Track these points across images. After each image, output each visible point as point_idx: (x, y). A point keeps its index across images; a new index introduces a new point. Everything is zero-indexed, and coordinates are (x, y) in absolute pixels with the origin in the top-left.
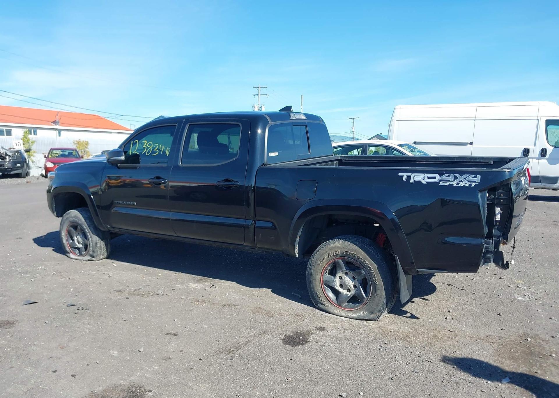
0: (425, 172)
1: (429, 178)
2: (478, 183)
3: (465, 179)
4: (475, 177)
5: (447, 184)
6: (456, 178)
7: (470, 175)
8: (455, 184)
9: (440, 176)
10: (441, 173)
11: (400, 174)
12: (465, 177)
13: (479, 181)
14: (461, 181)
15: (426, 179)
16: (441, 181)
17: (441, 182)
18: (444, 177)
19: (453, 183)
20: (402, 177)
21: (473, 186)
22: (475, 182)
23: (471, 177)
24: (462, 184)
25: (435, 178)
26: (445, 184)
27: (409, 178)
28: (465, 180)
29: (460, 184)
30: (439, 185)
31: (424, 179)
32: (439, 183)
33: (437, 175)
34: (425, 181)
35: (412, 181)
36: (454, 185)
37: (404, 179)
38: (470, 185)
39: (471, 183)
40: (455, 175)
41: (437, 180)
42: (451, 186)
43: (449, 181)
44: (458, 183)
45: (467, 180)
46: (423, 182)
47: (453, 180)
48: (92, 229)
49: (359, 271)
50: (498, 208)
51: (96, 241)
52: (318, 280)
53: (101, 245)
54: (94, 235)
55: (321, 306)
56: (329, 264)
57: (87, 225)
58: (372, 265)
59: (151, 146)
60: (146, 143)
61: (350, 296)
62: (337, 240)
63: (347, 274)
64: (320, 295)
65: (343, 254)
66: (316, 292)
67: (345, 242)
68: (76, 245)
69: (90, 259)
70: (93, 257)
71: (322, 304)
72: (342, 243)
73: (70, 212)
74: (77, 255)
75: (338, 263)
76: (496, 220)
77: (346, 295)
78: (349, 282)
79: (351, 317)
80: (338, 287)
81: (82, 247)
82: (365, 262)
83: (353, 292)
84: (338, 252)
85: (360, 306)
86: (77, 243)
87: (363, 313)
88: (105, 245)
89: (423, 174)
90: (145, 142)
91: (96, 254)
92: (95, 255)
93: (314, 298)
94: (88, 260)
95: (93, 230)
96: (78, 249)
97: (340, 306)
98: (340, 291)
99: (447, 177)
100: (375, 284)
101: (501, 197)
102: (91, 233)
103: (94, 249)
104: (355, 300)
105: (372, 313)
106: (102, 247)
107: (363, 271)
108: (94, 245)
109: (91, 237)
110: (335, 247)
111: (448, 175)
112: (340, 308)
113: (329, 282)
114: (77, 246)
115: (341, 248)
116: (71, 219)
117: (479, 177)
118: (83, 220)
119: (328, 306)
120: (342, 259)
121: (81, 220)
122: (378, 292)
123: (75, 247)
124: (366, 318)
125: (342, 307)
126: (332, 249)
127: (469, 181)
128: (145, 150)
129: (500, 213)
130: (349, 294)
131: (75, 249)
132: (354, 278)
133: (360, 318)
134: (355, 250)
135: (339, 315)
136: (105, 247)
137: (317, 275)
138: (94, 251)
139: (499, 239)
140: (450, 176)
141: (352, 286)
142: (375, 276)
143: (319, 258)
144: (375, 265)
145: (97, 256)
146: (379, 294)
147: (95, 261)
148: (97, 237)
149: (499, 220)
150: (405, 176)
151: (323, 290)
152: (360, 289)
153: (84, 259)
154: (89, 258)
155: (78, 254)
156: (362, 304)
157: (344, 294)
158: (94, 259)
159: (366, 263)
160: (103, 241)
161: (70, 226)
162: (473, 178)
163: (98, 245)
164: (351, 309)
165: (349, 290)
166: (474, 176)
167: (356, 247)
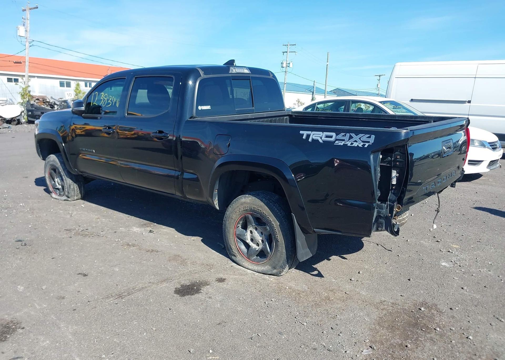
0: (323, 130)
1: (327, 137)
2: (371, 144)
3: (360, 139)
4: (370, 137)
5: (342, 143)
6: (351, 137)
7: (365, 134)
9: (337, 135)
10: (338, 132)
11: (301, 132)
12: (359, 137)
13: (373, 142)
14: (356, 141)
15: (324, 138)
16: (337, 140)
17: (337, 142)
18: (340, 137)
19: (347, 143)
20: (303, 135)
21: (366, 146)
22: (368, 142)
23: (365, 137)
24: (355, 144)
25: (331, 137)
26: (340, 144)
27: (308, 136)
29: (353, 144)
30: (335, 144)
31: (321, 138)
33: (334, 134)
34: (322, 140)
36: (348, 145)
37: (304, 137)
38: (364, 145)
39: (365, 143)
40: (351, 134)
41: (333, 139)
42: (345, 145)
43: (344, 140)
45: (361, 140)
46: (321, 141)
47: (348, 140)
48: (66, 172)
49: (265, 227)
50: (395, 171)
51: (70, 183)
52: (231, 233)
53: (74, 187)
54: (68, 178)
55: (233, 257)
56: (241, 219)
57: (62, 169)
58: (275, 221)
59: (106, 98)
60: (103, 95)
61: (258, 250)
62: (247, 195)
63: (256, 229)
64: (233, 247)
65: (251, 210)
66: (230, 243)
67: (254, 198)
68: (57, 186)
69: (66, 199)
70: (69, 197)
71: (235, 256)
72: (251, 199)
73: (50, 156)
74: (57, 194)
75: (248, 217)
76: (393, 183)
77: (255, 249)
78: (258, 237)
79: (256, 271)
80: (249, 241)
81: (61, 188)
82: (269, 218)
83: (261, 246)
84: (247, 207)
85: (265, 260)
86: (57, 185)
87: (266, 268)
88: (78, 187)
89: (321, 133)
91: (71, 195)
92: (70, 195)
93: (229, 250)
94: (65, 200)
95: (67, 174)
96: (58, 189)
97: (249, 259)
98: (250, 245)
99: (343, 136)
100: (277, 241)
101: (398, 160)
102: (65, 176)
103: (68, 190)
104: (262, 254)
105: (275, 268)
106: (75, 188)
107: (268, 228)
108: (68, 187)
109: (66, 180)
110: (244, 203)
111: (344, 134)
112: (249, 261)
113: (241, 235)
114: (57, 187)
115: (249, 203)
116: (51, 163)
117: (373, 137)
118: (59, 164)
119: (239, 258)
120: (251, 215)
121: (57, 164)
122: (280, 248)
123: (56, 188)
124: (269, 273)
125: (251, 260)
126: (242, 204)
127: (363, 142)
128: (102, 101)
129: (397, 176)
130: (257, 248)
131: (56, 190)
132: (262, 233)
133: (263, 272)
134: (261, 207)
135: (246, 267)
136: (78, 189)
137: (231, 228)
138: (68, 193)
139: (393, 204)
140: (345, 135)
141: (260, 241)
142: (277, 232)
143: (232, 212)
144: (277, 221)
145: (71, 197)
146: (280, 251)
147: (70, 201)
148: (70, 180)
149: (395, 183)
150: (305, 133)
151: (236, 243)
152: (266, 244)
153: (62, 199)
154: (66, 198)
155: (58, 194)
156: (266, 259)
157: (254, 248)
158: (69, 199)
159: (270, 219)
160: (77, 184)
161: (51, 169)
162: (367, 138)
163: (71, 187)
164: (257, 263)
165: (258, 245)
166: (368, 135)
167: (262, 204)
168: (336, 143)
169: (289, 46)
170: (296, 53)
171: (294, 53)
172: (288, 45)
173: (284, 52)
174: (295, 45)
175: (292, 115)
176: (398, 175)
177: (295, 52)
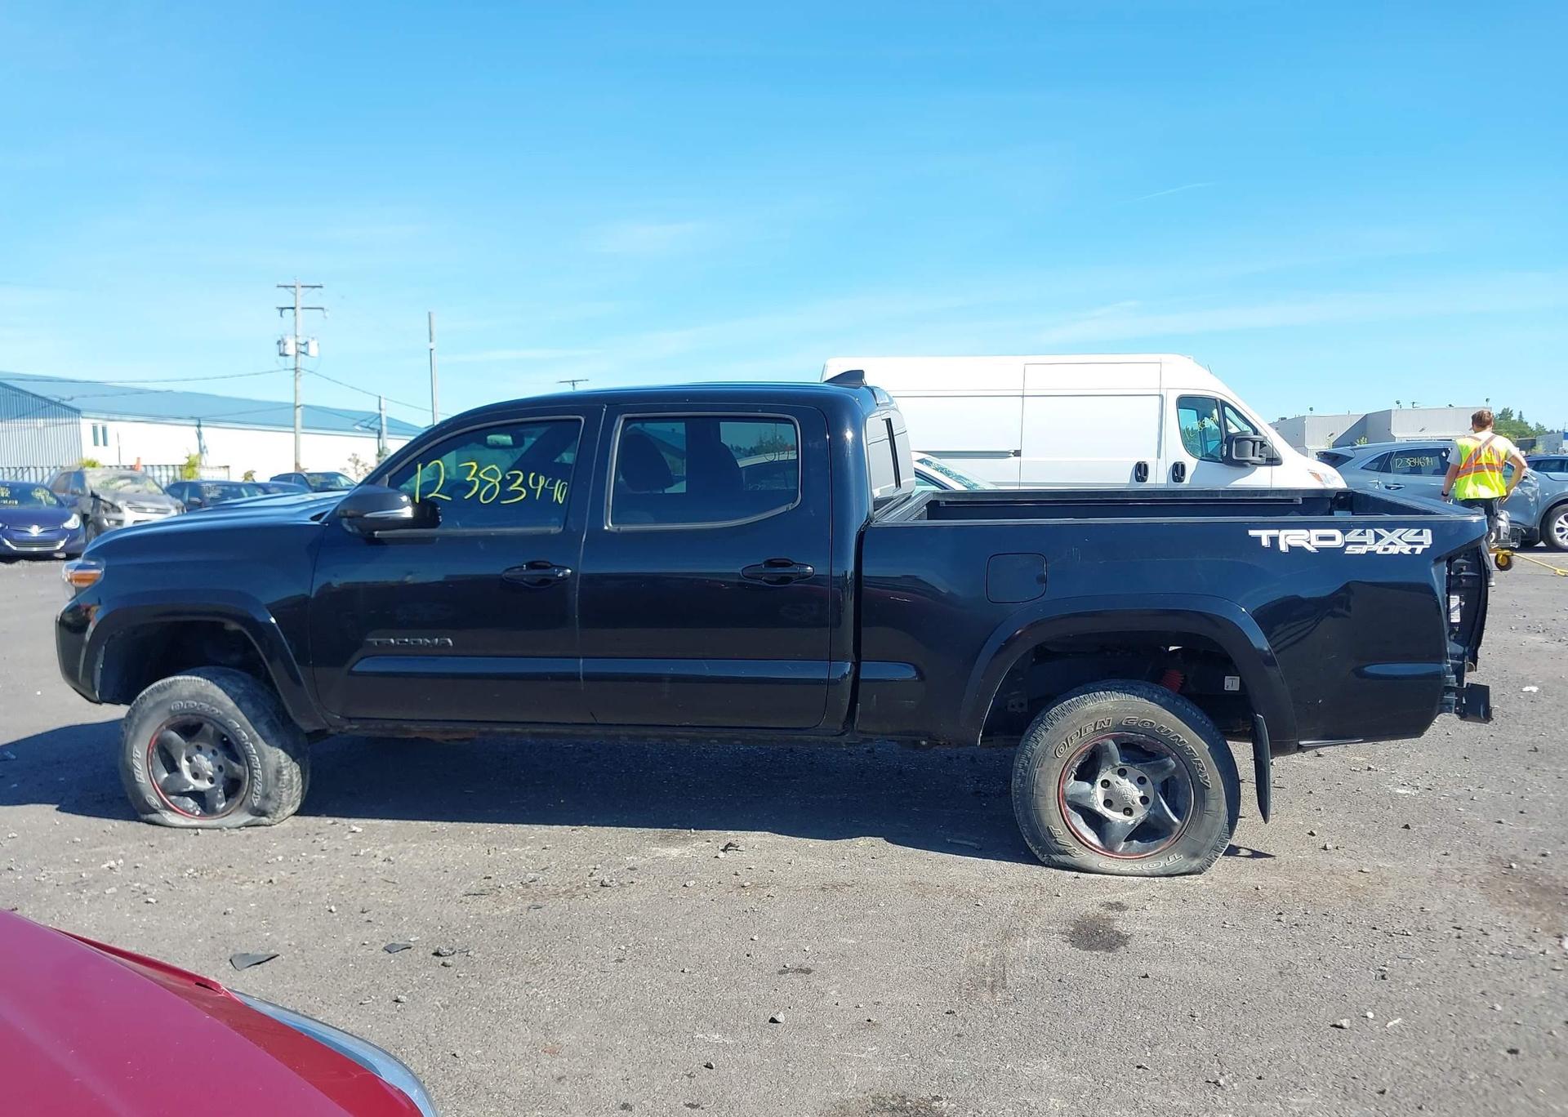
0: (1308, 526)
1: (1321, 538)
2: (1428, 547)
3: (1400, 537)
4: (1420, 533)
5: (1363, 550)
6: (1378, 537)
7: (1407, 529)
8: (1380, 551)
9: (1344, 533)
10: (1345, 528)
11: (1252, 533)
12: (1398, 535)
13: (1430, 542)
14: (1392, 543)
15: (1315, 543)
16: (1347, 544)
17: (1349, 548)
18: (1353, 535)
19: (1374, 548)
20: (1259, 539)
21: (1419, 551)
22: (1422, 543)
23: (1411, 534)
24: (1393, 550)
25: (1333, 538)
26: (1357, 551)
27: (1274, 540)
28: (1399, 540)
29: (1390, 550)
30: (1346, 553)
31: (1309, 542)
32: (1344, 548)
33: (1336, 533)
34: (1312, 546)
35: (1283, 548)
36: (1378, 552)
37: (1265, 542)
38: (1412, 550)
39: (1414, 546)
40: (1376, 530)
41: (1338, 542)
42: (1371, 554)
43: (1365, 543)
44: (1387, 547)
45: (1404, 541)
46: (1310, 548)
47: (1373, 542)
48: (265, 728)
49: (1160, 762)
50: (1456, 597)
51: (280, 763)
52: (1051, 796)
53: (291, 776)
54: (271, 746)
55: (1062, 858)
56: (1081, 755)
57: (244, 719)
58: (1195, 743)
59: (495, 478)
60: (476, 467)
61: (1133, 825)
62: (1102, 693)
63: (1122, 773)
64: (1059, 830)
65: (1119, 727)
66: (1046, 825)
67: (1124, 697)
68: (188, 784)
69: (253, 820)
70: (264, 814)
71: (1065, 853)
72: (1116, 699)
73: (171, 684)
74: (193, 813)
75: (1106, 748)
76: (1452, 621)
77: (1125, 823)
78: (1130, 790)
79: (1148, 873)
80: (1100, 808)
81: (216, 788)
82: (1179, 738)
83: (1140, 814)
84: (1108, 721)
85: (1164, 844)
86: (191, 779)
87: (1174, 861)
88: (300, 775)
89: (1304, 532)
90: (472, 466)
91: (275, 805)
92: (270, 806)
93: (1037, 839)
94: (247, 825)
95: (266, 732)
96: (198, 796)
97: (1111, 850)
98: (1107, 816)
99: (1360, 535)
100: (1201, 790)
101: (1463, 573)
102: (261, 742)
103: (268, 790)
104: (1148, 832)
105: (1195, 855)
106: (295, 780)
107: (1171, 762)
108: (271, 776)
109: (261, 755)
110: (1098, 712)
111: (1360, 531)
112: (1112, 857)
113: (1080, 796)
114: (191, 788)
115: (1114, 712)
116: (176, 705)
117: (1427, 533)
118: (231, 704)
119: (1082, 856)
120: (1115, 739)
121: (220, 705)
122: (1212, 805)
123: (185, 790)
124: (1184, 870)
125: (1117, 854)
126: (1089, 716)
127: (1409, 543)
128: (476, 489)
129: (1461, 606)
130: (1130, 820)
131: (181, 798)
132: (1141, 781)
133: (1170, 872)
134: (1152, 715)
135: (1116, 871)
136: (301, 780)
137: (1050, 782)
138: (266, 797)
139: (1461, 662)
140: (1364, 532)
141: (1138, 800)
142: (1203, 768)
143: (1055, 742)
144: (1203, 742)
145: (276, 810)
146: (1213, 809)
147: (270, 825)
148: (281, 752)
149: (1458, 620)
150: (1265, 536)
151: (1066, 819)
152: (1161, 804)
153: (230, 825)
154: (249, 818)
155: (198, 813)
156: (1168, 839)
157: (1119, 821)
158: (264, 820)
159: (1181, 740)
160: (297, 763)
161: (167, 728)
162: (1415, 535)
163: (284, 775)
164: (1140, 856)
165: (1128, 811)
166: (1417, 531)
167: (1154, 707)
168: (1347, 549)
169: (301, 291)
170: (327, 314)
171: (320, 311)
172: (294, 287)
173: (282, 309)
174: (321, 287)
175: (937, 502)
176: (1463, 604)
177: (322, 309)
